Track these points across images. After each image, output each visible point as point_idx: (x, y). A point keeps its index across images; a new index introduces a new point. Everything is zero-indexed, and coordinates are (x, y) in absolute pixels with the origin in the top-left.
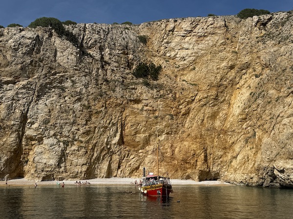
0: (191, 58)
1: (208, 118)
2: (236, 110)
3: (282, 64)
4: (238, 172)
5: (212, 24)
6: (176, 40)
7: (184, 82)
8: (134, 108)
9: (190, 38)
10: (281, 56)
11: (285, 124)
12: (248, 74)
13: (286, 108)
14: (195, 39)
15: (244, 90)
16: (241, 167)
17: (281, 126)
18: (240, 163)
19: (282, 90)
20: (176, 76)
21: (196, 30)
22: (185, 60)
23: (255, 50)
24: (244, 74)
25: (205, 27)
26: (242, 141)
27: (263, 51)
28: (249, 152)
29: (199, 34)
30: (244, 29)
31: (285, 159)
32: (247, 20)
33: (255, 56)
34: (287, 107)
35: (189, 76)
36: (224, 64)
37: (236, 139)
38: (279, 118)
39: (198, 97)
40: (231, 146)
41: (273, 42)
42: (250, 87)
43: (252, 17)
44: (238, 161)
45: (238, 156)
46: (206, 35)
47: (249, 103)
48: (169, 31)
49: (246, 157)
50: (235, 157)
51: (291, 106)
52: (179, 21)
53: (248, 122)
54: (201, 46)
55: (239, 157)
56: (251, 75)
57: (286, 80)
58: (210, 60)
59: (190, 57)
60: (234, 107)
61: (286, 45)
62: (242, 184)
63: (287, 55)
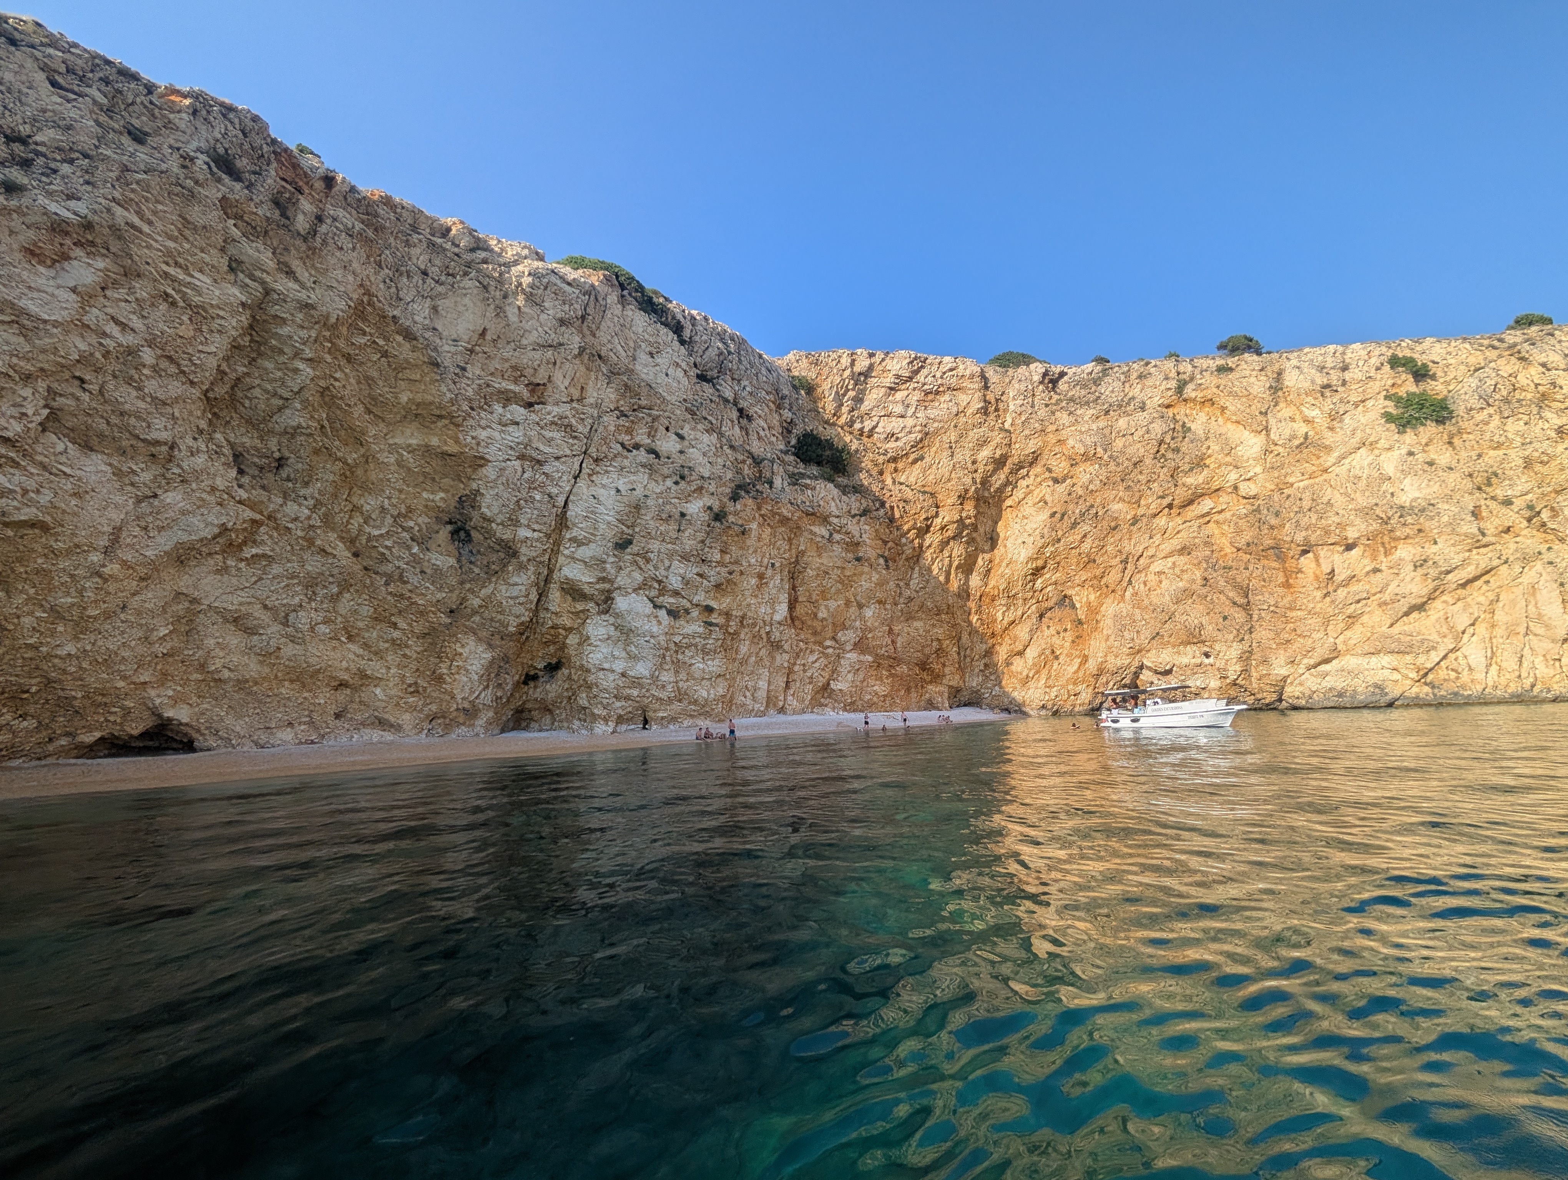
0: (913, 436)
1: (957, 568)
2: (1016, 551)
3: (1130, 451)
4: (1032, 684)
5: (951, 370)
6: (875, 396)
7: (903, 487)
8: (815, 534)
9: (906, 393)
10: (1124, 436)
11: (1159, 573)
12: (1032, 477)
13: (1157, 539)
14: (917, 396)
15: (1028, 509)
16: (1037, 672)
17: (1151, 577)
18: (1034, 664)
19: (1143, 502)
20: (881, 473)
21: (920, 377)
22: (897, 439)
23: (1051, 428)
24: (1023, 478)
25: (938, 375)
26: (1033, 616)
27: (1073, 428)
28: (1056, 641)
29: (926, 387)
30: (1017, 386)
31: (1174, 646)
32: (1020, 370)
33: (1052, 439)
34: (1159, 536)
35: (912, 475)
36: (985, 453)
37: (1020, 613)
38: (1142, 561)
39: (938, 521)
40: (1006, 629)
41: (1091, 412)
42: (1046, 503)
43: (1028, 365)
44: (1030, 662)
45: (1028, 650)
46: (941, 389)
47: (1054, 534)
48: (860, 374)
49: (1048, 652)
50: (1021, 653)
51: (1167, 535)
52: (879, 355)
53: (1047, 576)
54: (932, 413)
55: (1031, 653)
56: (1039, 479)
57: (1149, 481)
58: (956, 442)
59: (910, 432)
60: (1009, 544)
61: (1128, 415)
62: (1043, 712)
63: (1140, 432)
